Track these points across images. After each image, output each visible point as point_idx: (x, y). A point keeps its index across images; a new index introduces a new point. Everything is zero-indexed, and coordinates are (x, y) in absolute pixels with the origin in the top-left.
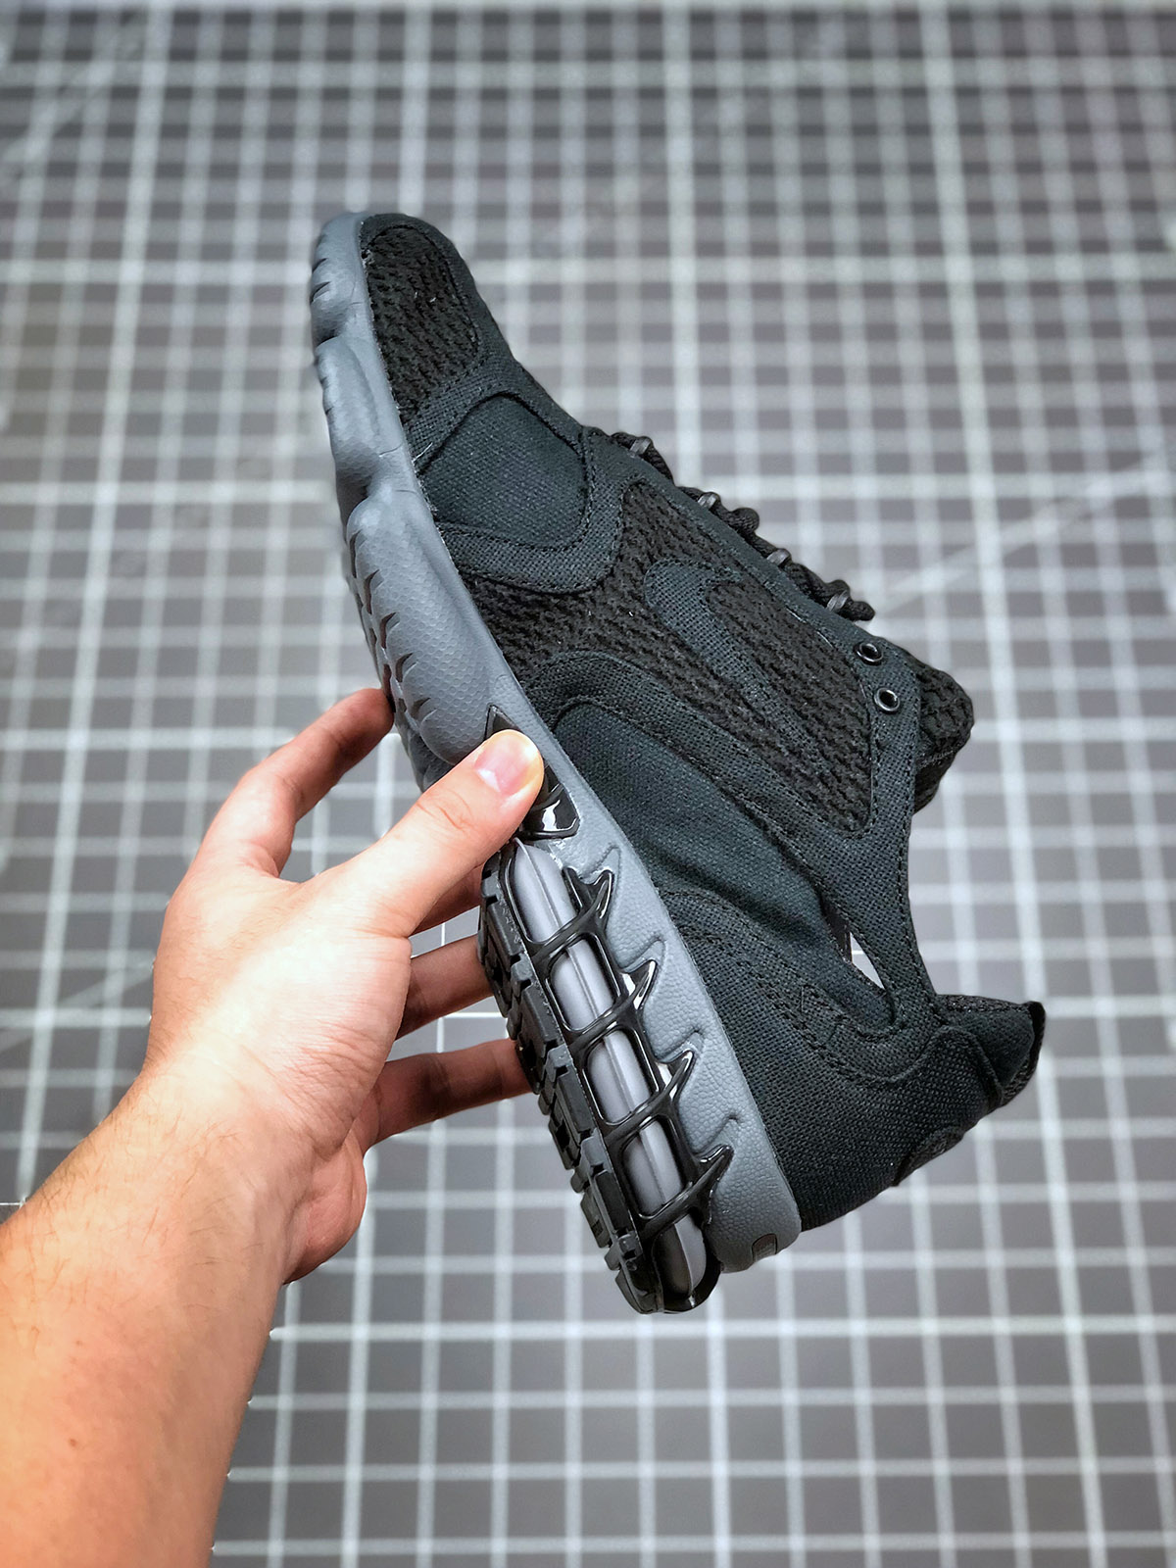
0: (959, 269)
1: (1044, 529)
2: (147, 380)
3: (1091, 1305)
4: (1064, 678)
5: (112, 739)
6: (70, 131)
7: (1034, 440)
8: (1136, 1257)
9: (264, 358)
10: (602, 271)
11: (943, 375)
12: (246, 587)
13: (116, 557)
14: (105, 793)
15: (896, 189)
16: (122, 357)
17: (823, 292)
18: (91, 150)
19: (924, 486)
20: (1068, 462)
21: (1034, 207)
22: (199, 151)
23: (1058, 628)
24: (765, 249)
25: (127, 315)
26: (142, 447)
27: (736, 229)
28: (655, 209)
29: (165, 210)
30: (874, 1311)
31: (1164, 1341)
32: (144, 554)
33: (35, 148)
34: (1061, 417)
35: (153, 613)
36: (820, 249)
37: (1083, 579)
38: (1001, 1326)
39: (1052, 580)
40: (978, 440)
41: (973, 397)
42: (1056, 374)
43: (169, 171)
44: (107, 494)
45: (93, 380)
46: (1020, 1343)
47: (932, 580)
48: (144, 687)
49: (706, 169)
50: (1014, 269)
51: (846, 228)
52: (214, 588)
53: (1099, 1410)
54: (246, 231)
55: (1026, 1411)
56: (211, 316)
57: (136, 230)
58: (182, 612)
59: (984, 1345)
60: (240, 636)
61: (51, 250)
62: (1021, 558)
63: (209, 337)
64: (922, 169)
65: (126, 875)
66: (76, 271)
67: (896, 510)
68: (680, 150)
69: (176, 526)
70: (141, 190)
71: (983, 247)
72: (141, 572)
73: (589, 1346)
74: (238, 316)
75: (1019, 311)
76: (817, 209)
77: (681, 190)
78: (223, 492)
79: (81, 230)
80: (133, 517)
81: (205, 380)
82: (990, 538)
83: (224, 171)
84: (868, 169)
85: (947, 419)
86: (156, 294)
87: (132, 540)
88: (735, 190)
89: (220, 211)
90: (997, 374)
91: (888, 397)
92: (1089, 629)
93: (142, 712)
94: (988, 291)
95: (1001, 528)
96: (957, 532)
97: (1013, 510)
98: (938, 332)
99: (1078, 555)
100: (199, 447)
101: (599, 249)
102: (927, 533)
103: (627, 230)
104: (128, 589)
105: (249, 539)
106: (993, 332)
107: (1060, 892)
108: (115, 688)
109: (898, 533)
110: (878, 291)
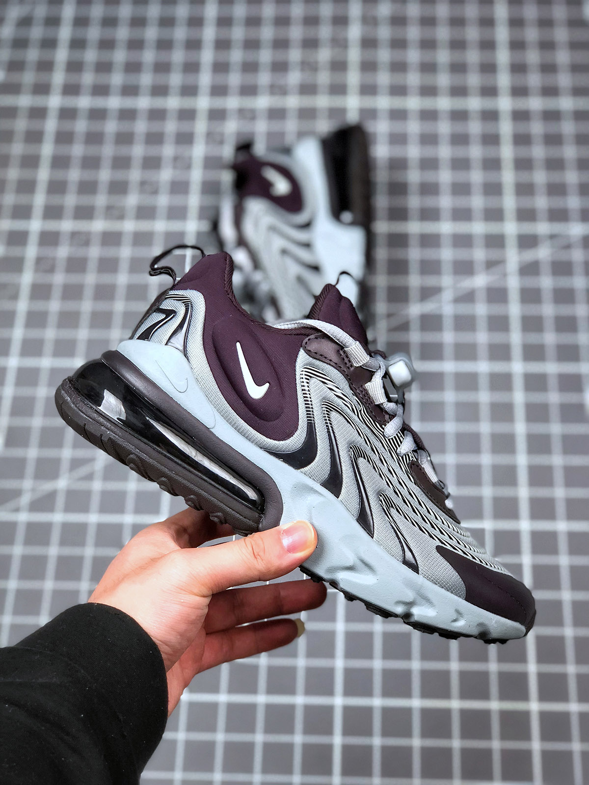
0: (505, 103)
1: (543, 253)
2: (60, 162)
3: (544, 696)
4: (550, 338)
5: (30, 362)
6: (25, 22)
7: (541, 202)
8: (571, 669)
9: (123, 150)
10: (307, 102)
11: (492, 164)
12: (106, 279)
13: (39, 260)
14: (26, 391)
15: (473, 56)
16: (47, 149)
17: (429, 115)
18: (37, 32)
19: (478, 228)
20: (558, 215)
21: (549, 68)
22: (94, 33)
23: (548, 310)
24: (398, 90)
25: (51, 125)
26: (56, 200)
27: (384, 78)
28: (339, 66)
29: (74, 67)
30: (425, 695)
31: (583, 716)
32: (54, 259)
33: (8, 31)
34: (556, 190)
35: (57, 293)
36: (429, 91)
37: (564, 282)
38: (495, 705)
39: (546, 282)
40: (509, 202)
41: (508, 177)
42: (555, 164)
43: (78, 44)
44: (35, 225)
45: (31, 162)
46: (505, 715)
47: (480, 281)
48: (50, 334)
49: (368, 43)
50: (535, 103)
51: (443, 80)
52: (91, 279)
53: (545, 754)
54: (117, 79)
55: (505, 753)
56: (96, 126)
57: (58, 78)
58: (72, 292)
59: (485, 715)
60: (102, 306)
61: (13, 88)
62: (529, 269)
63: (94, 138)
64: (488, 45)
65: (35, 438)
66: (25, 101)
67: (463, 241)
68: (355, 32)
69: (71, 245)
70: (62, 55)
71: (519, 91)
72: (51, 270)
73: (269, 708)
74: (111, 127)
75: (537, 128)
76: (429, 68)
77: (354, 55)
78: (98, 225)
79: (28, 77)
80: (49, 239)
81: (91, 163)
82: (513, 257)
83: (107, 44)
84: (458, 45)
85: (493, 189)
86: (67, 114)
87: (48, 252)
88: (384, 55)
89: (104, 67)
90: (523, 164)
91: (461, 176)
92: (565, 310)
93: (48, 347)
94: (520, 116)
95: (520, 253)
96: (494, 254)
97: (527, 242)
98: (491, 140)
99: (562, 268)
100: (86, 200)
101: (308, 89)
102: (479, 254)
103: (324, 78)
104: (44, 279)
105: (111, 252)
106: (522, 140)
107: (541, 460)
108: (35, 333)
109: (463, 254)
110: (459, 116)
